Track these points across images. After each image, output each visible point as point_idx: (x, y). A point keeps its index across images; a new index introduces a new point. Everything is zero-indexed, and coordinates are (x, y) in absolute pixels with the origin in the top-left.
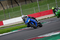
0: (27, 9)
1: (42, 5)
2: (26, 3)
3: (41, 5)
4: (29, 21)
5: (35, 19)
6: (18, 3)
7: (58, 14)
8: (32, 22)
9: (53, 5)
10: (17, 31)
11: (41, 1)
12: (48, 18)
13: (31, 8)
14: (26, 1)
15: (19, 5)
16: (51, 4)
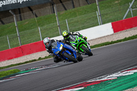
1: (25, 29)
3: (23, 30)
4: (61, 48)
9: (50, 28)
11: (23, 21)
12: (40, 59)
16: (45, 27)
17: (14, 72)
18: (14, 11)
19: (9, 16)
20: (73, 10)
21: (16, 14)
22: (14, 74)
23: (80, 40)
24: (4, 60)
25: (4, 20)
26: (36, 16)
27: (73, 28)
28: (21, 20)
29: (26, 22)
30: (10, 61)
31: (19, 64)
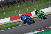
0: (9, 12)
1: (22, 8)
2: (8, 7)
3: (21, 9)
5: (30, 17)
6: (2, 7)
7: (40, 15)
8: (28, 19)
9: (31, 8)
10: (1, 31)
11: (21, 5)
13: (12, 11)
14: (8, 5)
15: (2, 9)
17: (18, 24)
18: (18, 1)
19: (16, 3)
20: (40, 1)
21: (18, 3)
22: (18, 25)
23: (41, 13)
24: (14, 20)
25: (14, 5)
26: (26, 4)
27: (40, 8)
28: (20, 5)
29: (22, 6)
30: (16, 20)
31: (20, 21)
